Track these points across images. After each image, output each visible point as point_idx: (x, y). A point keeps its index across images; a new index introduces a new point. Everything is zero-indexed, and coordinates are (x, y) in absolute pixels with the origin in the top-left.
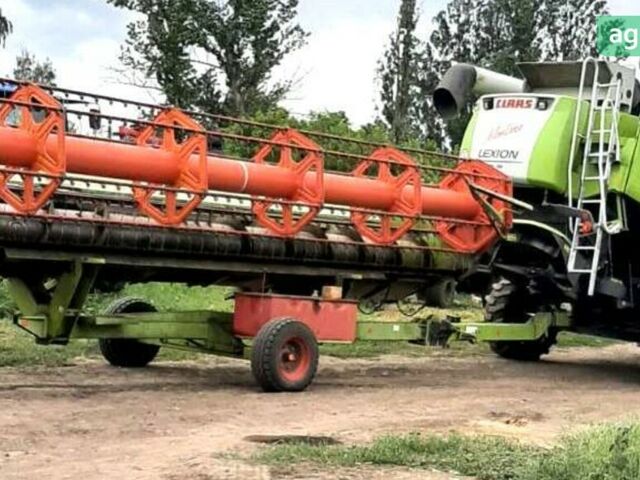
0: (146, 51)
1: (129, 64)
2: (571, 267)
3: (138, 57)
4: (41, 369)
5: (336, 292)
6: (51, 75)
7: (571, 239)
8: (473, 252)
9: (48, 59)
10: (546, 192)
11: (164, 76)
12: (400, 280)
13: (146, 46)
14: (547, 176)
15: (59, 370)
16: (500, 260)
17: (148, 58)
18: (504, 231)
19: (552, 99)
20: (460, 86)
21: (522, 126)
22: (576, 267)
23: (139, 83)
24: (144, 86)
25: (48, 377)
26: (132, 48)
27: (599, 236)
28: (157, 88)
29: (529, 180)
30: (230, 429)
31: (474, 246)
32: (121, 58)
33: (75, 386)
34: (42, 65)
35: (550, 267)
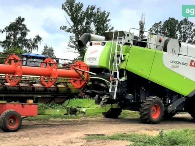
0: (74, 43)
1: (70, 47)
2: (110, 91)
3: (72, 44)
4: (42, 121)
5: (31, 101)
6: (53, 50)
7: (110, 82)
8: (80, 88)
9: (52, 46)
10: (104, 69)
11: (79, 49)
12: (58, 97)
13: (75, 42)
14: (103, 64)
15: (46, 121)
16: (93, 89)
17: (75, 45)
18: (87, 81)
19: (106, 42)
20: (85, 39)
21: (98, 50)
22: (111, 91)
23: (73, 51)
24: (74, 52)
25: (43, 123)
26: (71, 43)
27: (117, 82)
28: (77, 52)
29: (99, 66)
30: (81, 133)
31: (80, 86)
32: (68, 45)
33: (49, 125)
34: (50, 48)
35: (105, 91)
